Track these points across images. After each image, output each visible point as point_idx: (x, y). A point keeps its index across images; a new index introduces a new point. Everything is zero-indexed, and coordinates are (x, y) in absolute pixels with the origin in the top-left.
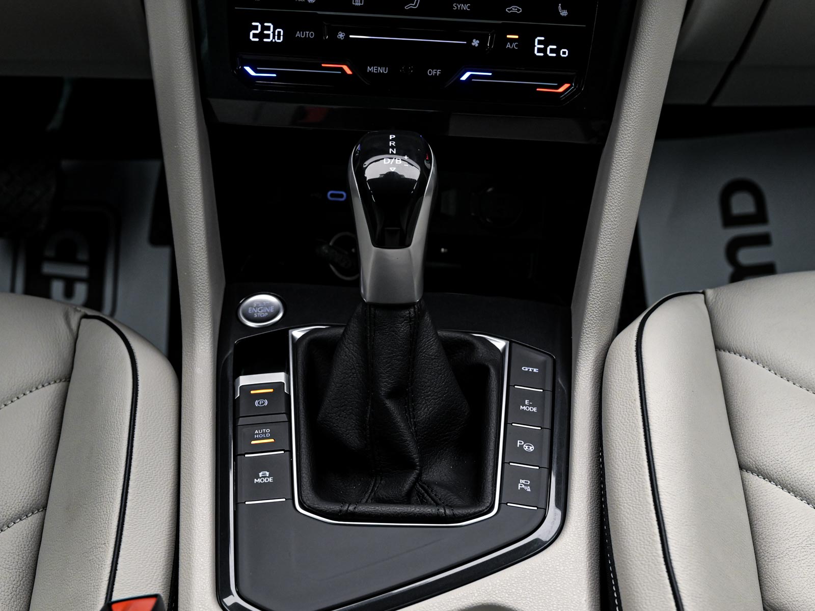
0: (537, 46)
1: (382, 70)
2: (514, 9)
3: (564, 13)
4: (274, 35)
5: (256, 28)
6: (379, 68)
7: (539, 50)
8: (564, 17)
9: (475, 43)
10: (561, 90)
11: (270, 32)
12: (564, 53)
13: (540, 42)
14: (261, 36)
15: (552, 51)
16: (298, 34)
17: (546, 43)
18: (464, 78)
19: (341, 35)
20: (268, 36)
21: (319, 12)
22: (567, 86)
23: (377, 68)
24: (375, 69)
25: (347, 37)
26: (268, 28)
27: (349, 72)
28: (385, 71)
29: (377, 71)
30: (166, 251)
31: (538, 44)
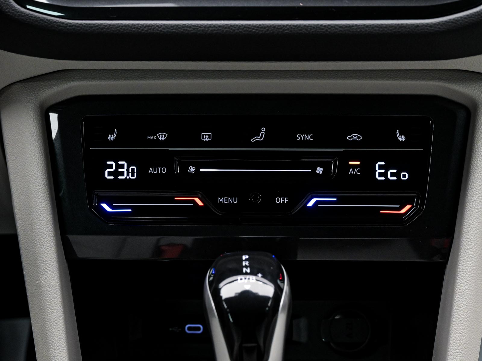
0: (378, 171)
1: (231, 200)
2: (355, 137)
3: (402, 139)
4: (128, 172)
5: (111, 166)
6: (229, 198)
7: (381, 175)
8: (402, 142)
9: (320, 170)
10: (403, 211)
11: (124, 170)
12: (405, 176)
13: (381, 167)
14: (116, 173)
15: (393, 175)
16: (151, 170)
17: (386, 168)
18: (310, 204)
19: (192, 170)
20: (122, 174)
21: (170, 149)
22: (408, 207)
23: (228, 199)
24: (225, 200)
25: (197, 171)
26: (122, 166)
27: (200, 203)
28: (235, 201)
29: (228, 201)
31: (379, 169)
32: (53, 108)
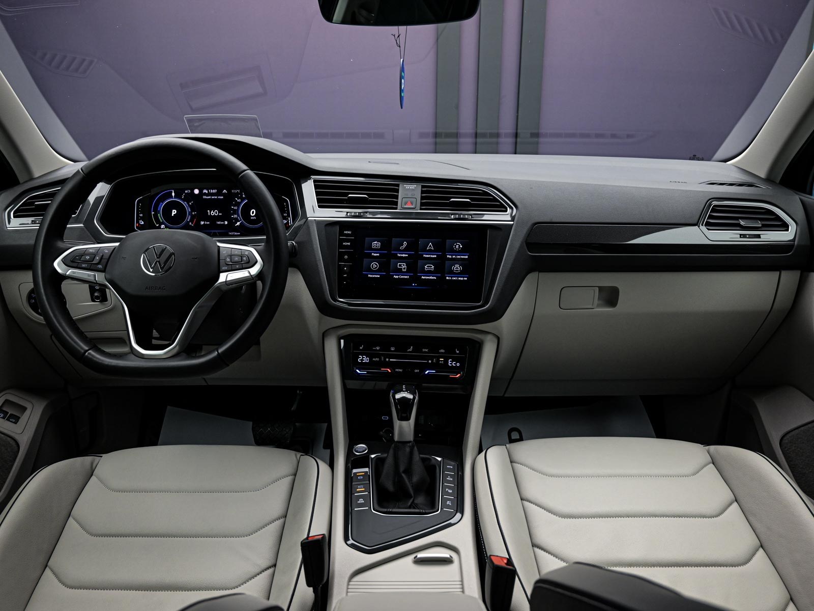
0: (450, 362)
1: (400, 370)
2: (442, 351)
3: (458, 352)
4: (366, 360)
5: (360, 358)
7: (450, 364)
9: (430, 362)
10: (457, 376)
11: (365, 359)
12: (458, 364)
13: (450, 361)
14: (362, 360)
15: (454, 364)
16: (374, 359)
17: (452, 361)
18: (426, 373)
19: (387, 360)
20: (364, 360)
21: (380, 352)
22: (459, 375)
25: (389, 360)
26: (364, 358)
27: (390, 371)
30: (328, 451)
32: (342, 338)
